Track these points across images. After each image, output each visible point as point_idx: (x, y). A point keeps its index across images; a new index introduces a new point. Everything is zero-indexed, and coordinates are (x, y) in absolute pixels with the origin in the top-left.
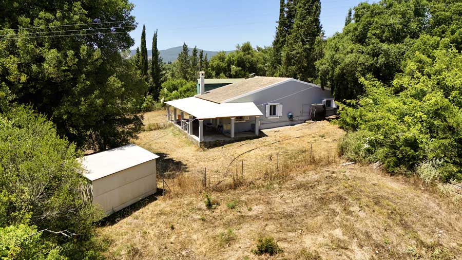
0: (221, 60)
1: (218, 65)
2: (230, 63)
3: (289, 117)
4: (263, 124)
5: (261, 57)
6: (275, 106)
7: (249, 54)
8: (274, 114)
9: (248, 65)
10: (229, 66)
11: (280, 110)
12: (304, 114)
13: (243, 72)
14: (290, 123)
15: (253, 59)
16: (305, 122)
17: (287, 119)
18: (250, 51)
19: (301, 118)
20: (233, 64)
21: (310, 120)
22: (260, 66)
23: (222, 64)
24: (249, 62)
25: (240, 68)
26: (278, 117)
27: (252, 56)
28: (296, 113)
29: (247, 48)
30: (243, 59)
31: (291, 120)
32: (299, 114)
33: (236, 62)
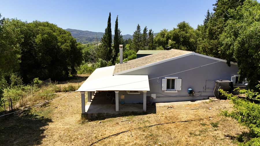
0: (162, 36)
1: (159, 40)
2: (168, 38)
3: (189, 92)
4: (159, 97)
5: (194, 33)
6: (173, 80)
7: (184, 30)
8: (173, 88)
9: (182, 40)
10: (167, 40)
11: (178, 84)
12: (207, 90)
13: (177, 45)
14: (191, 98)
15: (186, 34)
16: (208, 99)
17: (187, 93)
18: (185, 29)
19: (203, 94)
20: (170, 39)
21: (214, 97)
22: (192, 40)
23: (162, 39)
24: (183, 38)
25: (175, 42)
26: (177, 92)
27: (186, 33)
28: (198, 88)
29: (183, 27)
30: (178, 35)
31: (192, 96)
32: (202, 90)
33: (172, 37)
